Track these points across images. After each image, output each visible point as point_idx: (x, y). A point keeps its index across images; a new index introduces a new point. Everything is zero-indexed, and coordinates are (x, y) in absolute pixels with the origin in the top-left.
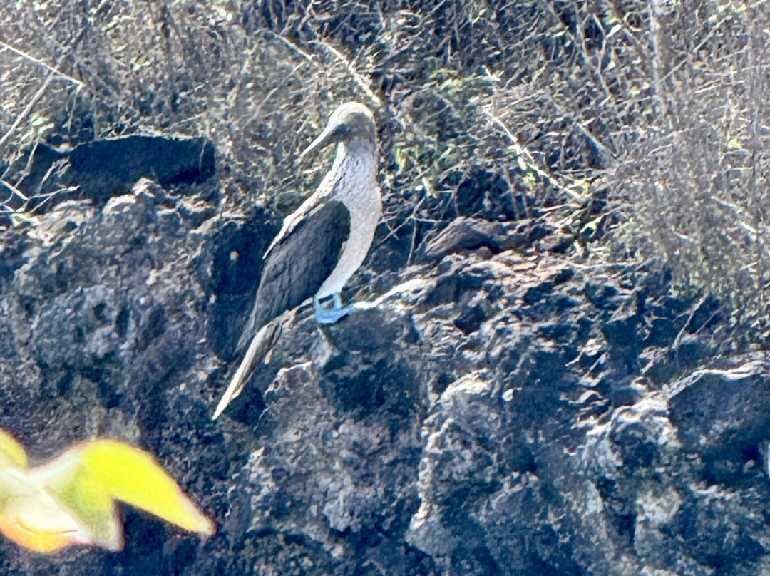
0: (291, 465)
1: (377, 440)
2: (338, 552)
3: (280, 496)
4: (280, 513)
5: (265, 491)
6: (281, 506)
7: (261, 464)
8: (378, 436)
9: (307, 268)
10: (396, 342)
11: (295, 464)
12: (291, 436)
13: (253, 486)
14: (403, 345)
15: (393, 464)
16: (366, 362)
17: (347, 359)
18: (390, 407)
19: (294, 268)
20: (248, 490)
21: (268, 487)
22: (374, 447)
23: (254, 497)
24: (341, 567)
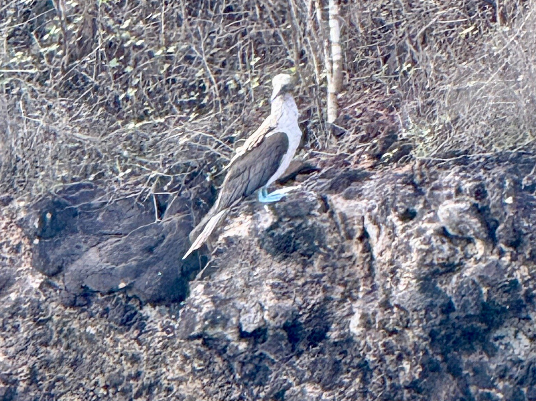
0: (222, 294)
1: (293, 272)
2: (243, 346)
3: (216, 313)
4: (214, 323)
5: (205, 310)
6: (214, 320)
7: (204, 294)
8: (295, 269)
9: (262, 169)
10: (313, 212)
11: (223, 294)
12: (224, 276)
13: (197, 307)
14: (318, 214)
15: (304, 285)
16: (291, 225)
17: (280, 224)
18: (301, 252)
19: (252, 170)
20: (195, 310)
21: (208, 307)
22: (291, 276)
23: (199, 313)
24: (243, 355)
